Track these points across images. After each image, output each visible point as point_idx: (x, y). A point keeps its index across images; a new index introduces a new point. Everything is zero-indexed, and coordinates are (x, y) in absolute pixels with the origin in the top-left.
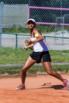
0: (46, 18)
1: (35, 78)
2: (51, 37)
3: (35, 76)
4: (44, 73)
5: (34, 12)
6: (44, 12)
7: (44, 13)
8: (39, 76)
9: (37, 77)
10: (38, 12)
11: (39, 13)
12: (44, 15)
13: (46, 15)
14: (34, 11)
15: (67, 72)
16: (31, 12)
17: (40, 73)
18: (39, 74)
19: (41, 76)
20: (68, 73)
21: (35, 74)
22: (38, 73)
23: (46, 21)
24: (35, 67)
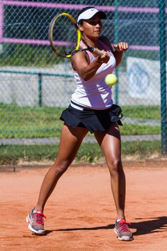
0: (40, 28)
1: (14, 174)
2: (53, 75)
3: (14, 171)
4: (36, 163)
5: (15, 15)
6: (35, 13)
7: (37, 18)
8: (23, 171)
9: (18, 174)
10: (20, 14)
11: (22, 18)
12: (35, 21)
13: (39, 21)
14: (17, 11)
15: (91, 160)
16: (9, 14)
17: (27, 163)
18: (24, 167)
19: (29, 171)
20: (93, 164)
21: (14, 164)
22: (21, 162)
23: (39, 35)
24: (14, 148)
